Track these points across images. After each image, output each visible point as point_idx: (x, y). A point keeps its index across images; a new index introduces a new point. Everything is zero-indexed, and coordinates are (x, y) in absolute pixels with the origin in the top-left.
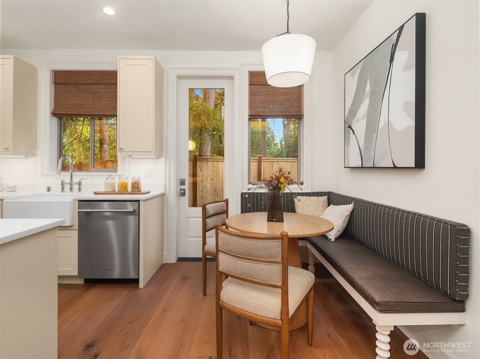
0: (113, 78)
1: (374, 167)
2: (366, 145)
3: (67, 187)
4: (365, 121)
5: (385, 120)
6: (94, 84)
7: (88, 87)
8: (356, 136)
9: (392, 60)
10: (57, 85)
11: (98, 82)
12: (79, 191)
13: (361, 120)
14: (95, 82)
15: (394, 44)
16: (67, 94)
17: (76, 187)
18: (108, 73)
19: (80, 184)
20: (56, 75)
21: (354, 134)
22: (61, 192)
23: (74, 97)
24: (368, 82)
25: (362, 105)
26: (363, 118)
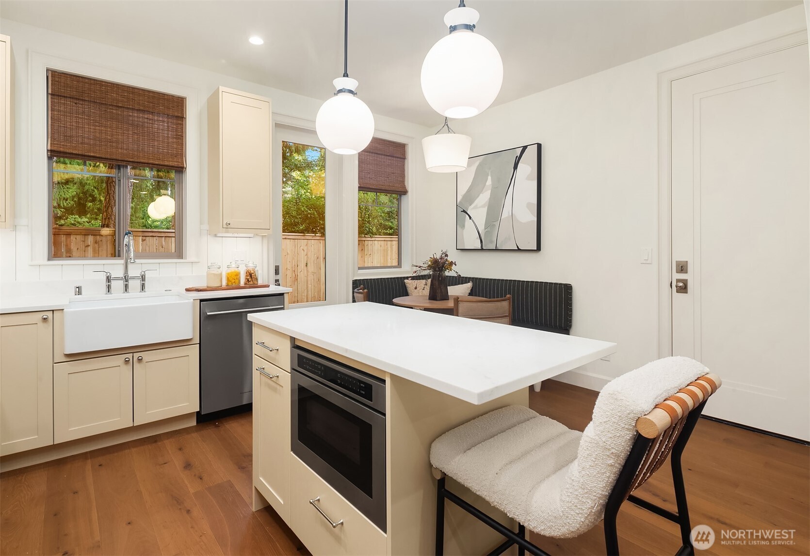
0: (174, 107)
1: (496, 249)
2: (487, 230)
3: (117, 285)
4: (485, 210)
5: (509, 213)
6: (138, 110)
7: (125, 113)
8: (473, 221)
9: (516, 167)
10: (55, 97)
11: (147, 109)
12: (143, 290)
13: (480, 207)
14: (142, 108)
15: (517, 156)
16: (81, 118)
17: (135, 284)
18: (166, 97)
19: (143, 278)
20: (57, 79)
21: (470, 219)
22: (106, 294)
23: (96, 126)
24: (489, 178)
25: (481, 195)
26: (483, 206)
